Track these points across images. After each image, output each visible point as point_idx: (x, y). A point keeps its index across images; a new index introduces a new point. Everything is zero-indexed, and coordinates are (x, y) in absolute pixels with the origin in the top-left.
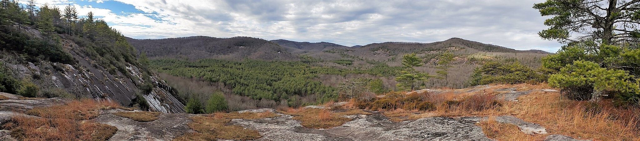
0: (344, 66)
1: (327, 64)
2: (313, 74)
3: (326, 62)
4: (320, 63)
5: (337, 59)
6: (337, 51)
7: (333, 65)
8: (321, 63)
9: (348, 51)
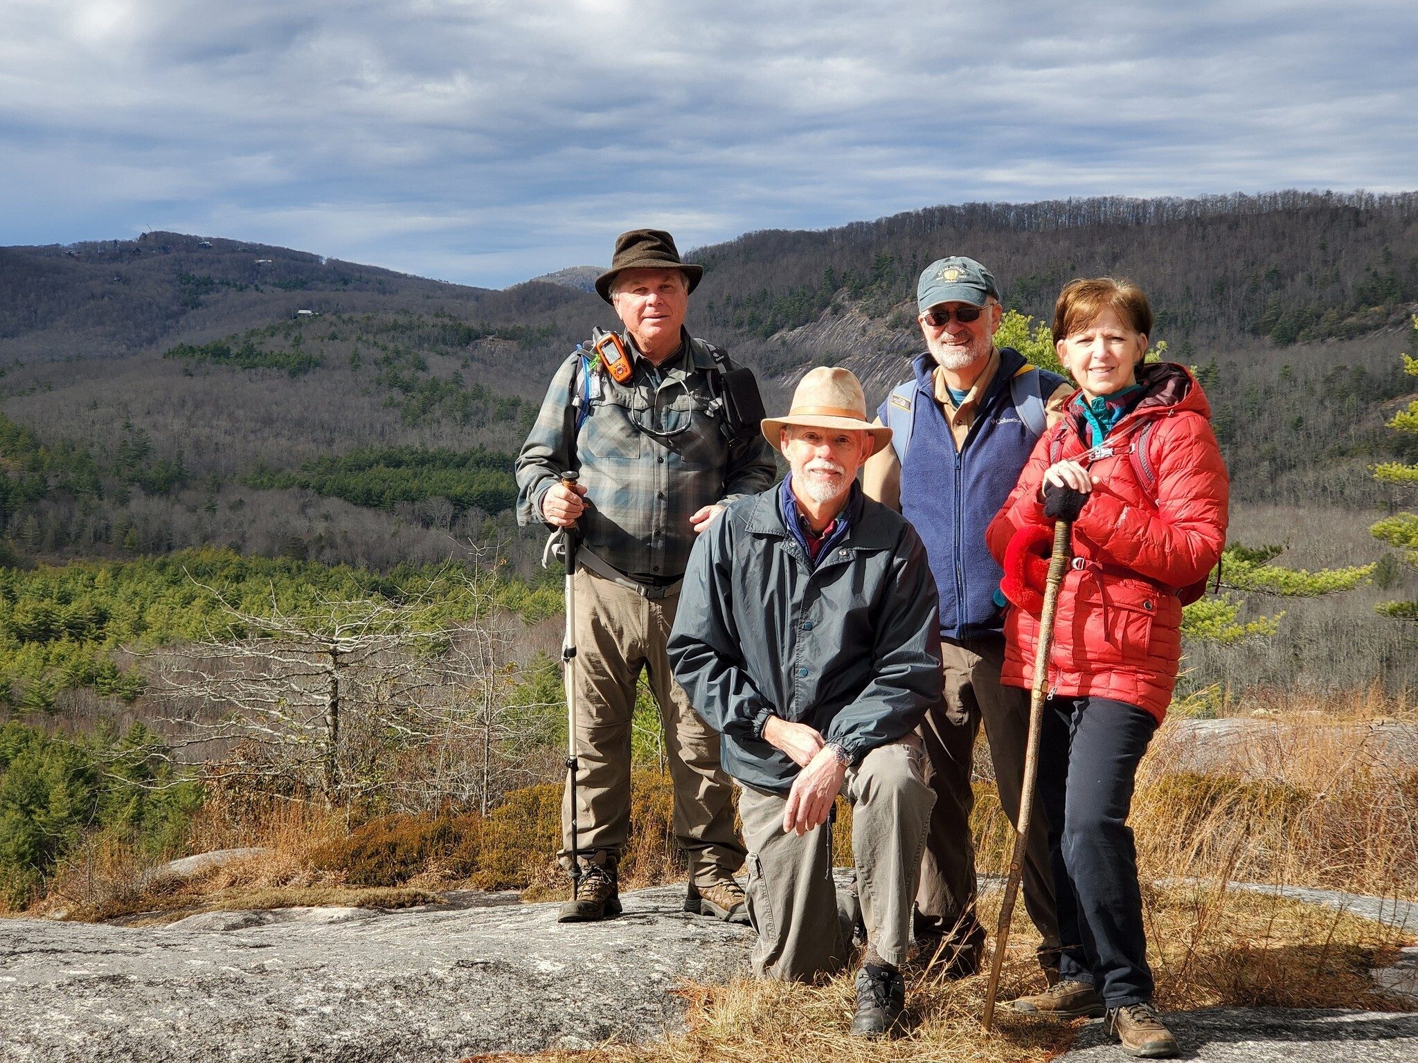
0: (433, 530)
1: (222, 514)
2: (58, 647)
3: (218, 487)
4: (140, 504)
5: (342, 449)
6: (343, 349)
7: (299, 524)
8: (156, 505)
9: (471, 337)
